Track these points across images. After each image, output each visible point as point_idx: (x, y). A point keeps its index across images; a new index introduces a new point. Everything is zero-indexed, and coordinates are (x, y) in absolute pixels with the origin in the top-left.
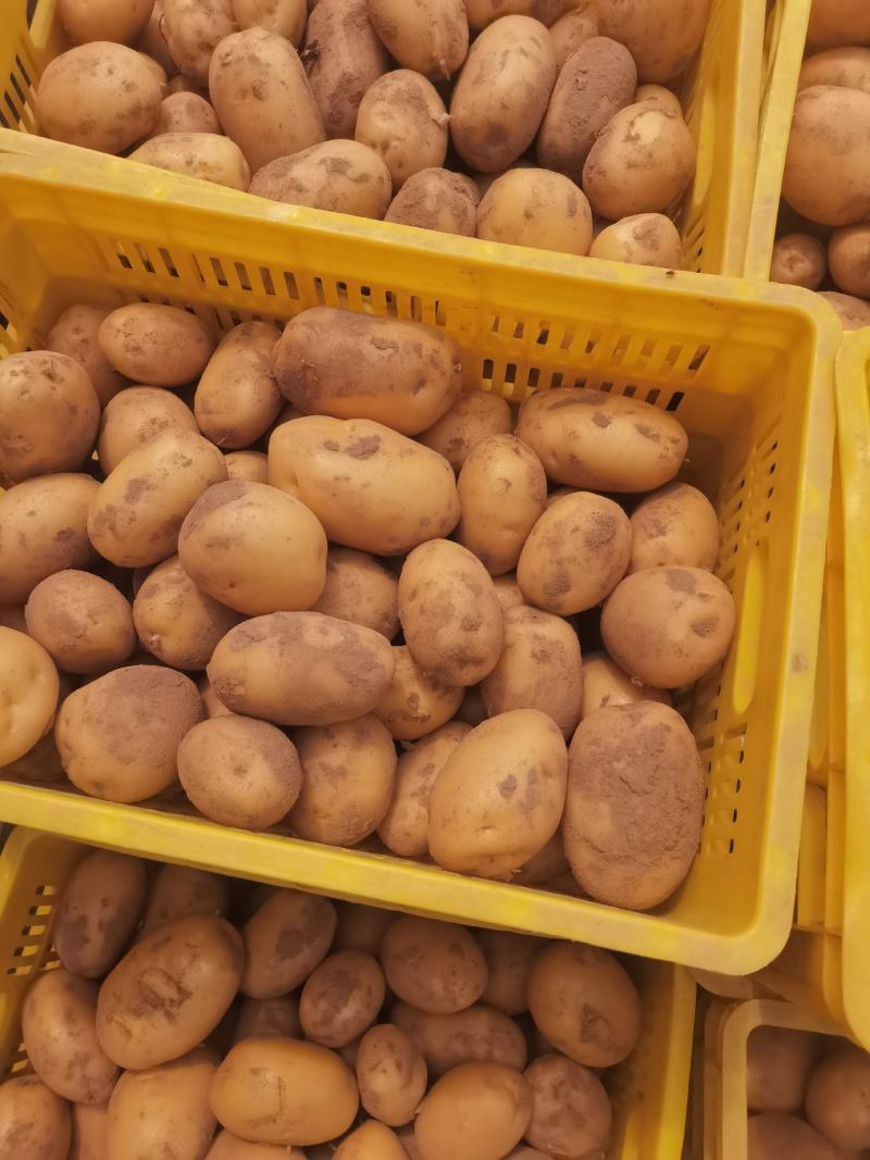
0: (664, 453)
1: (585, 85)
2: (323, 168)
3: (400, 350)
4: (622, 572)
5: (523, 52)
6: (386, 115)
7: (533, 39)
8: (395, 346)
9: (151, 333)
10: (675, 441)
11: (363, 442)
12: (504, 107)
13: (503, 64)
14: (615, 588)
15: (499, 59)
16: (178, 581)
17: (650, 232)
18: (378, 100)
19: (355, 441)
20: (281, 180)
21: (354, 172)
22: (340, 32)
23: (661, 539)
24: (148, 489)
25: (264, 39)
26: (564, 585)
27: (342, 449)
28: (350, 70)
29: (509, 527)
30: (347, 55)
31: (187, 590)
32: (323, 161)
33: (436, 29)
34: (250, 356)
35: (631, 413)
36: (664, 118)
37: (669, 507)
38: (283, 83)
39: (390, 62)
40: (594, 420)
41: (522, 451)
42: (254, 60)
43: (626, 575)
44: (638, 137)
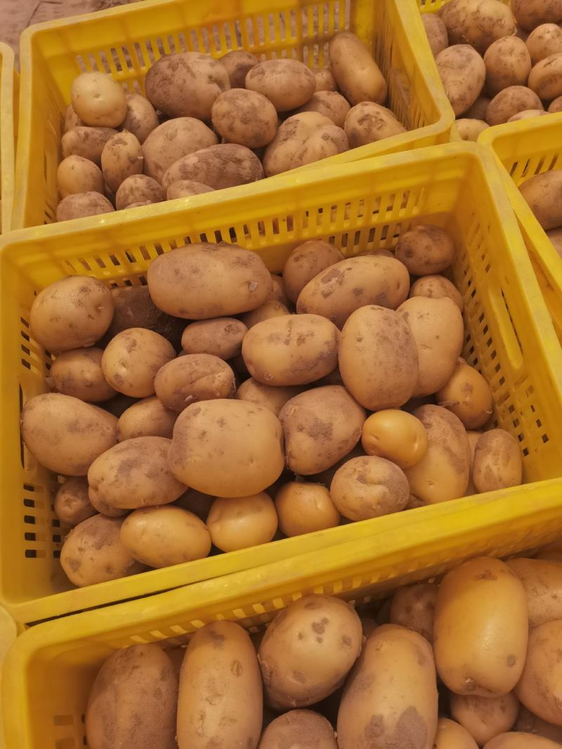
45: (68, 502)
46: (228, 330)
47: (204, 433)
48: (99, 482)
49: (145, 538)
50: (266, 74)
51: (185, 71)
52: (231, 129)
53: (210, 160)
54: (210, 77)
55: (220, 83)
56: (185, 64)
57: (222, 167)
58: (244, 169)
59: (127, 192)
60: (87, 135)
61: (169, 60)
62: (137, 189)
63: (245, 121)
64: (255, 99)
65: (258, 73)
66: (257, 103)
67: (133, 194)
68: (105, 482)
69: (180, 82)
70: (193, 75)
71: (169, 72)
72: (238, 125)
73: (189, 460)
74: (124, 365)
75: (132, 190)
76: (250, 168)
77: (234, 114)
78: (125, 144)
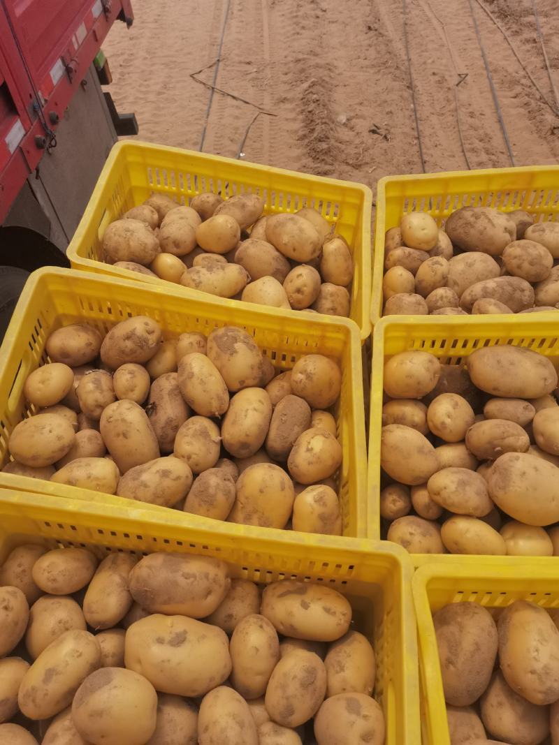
0: (339, 622)
1: (286, 421)
2: (158, 475)
3: (198, 579)
4: (322, 698)
5: (255, 410)
6: (189, 443)
7: (260, 401)
8: (194, 576)
9: (62, 571)
10: (344, 615)
11: (178, 635)
12: (247, 435)
13: (246, 416)
14: (319, 708)
15: (243, 414)
16: (69, 729)
17: (321, 498)
18: (185, 436)
19: (173, 635)
20: (136, 482)
21: (173, 476)
22: (166, 398)
23: (342, 674)
24: (57, 674)
25: (129, 409)
26: (290, 711)
27: (166, 641)
28: (172, 416)
29: (259, 674)
30: (169, 409)
31: (74, 735)
32: (158, 471)
33: (213, 401)
34: (116, 579)
35: (320, 599)
36: (324, 438)
37: (345, 652)
38: (138, 430)
39: (191, 412)
40: (302, 605)
41: (265, 626)
42: (124, 420)
43: (325, 698)
44: (312, 449)
45: (394, 501)
46: (526, 408)
47: (524, 473)
48: (442, 490)
49: (469, 535)
50: (546, 231)
51: (487, 221)
52: (519, 267)
53: (505, 287)
54: (506, 229)
55: (511, 233)
56: (487, 217)
57: (511, 293)
58: (525, 296)
59: (438, 298)
60: (410, 254)
61: (473, 211)
62: (446, 297)
63: (531, 264)
64: (542, 250)
65: (540, 230)
66: (542, 253)
67: (442, 300)
68: (447, 490)
69: (481, 228)
70: (493, 225)
71: (472, 219)
72: (526, 266)
73: (511, 488)
74: (449, 417)
75: (442, 298)
76: (529, 297)
77: (525, 257)
78: (442, 265)
